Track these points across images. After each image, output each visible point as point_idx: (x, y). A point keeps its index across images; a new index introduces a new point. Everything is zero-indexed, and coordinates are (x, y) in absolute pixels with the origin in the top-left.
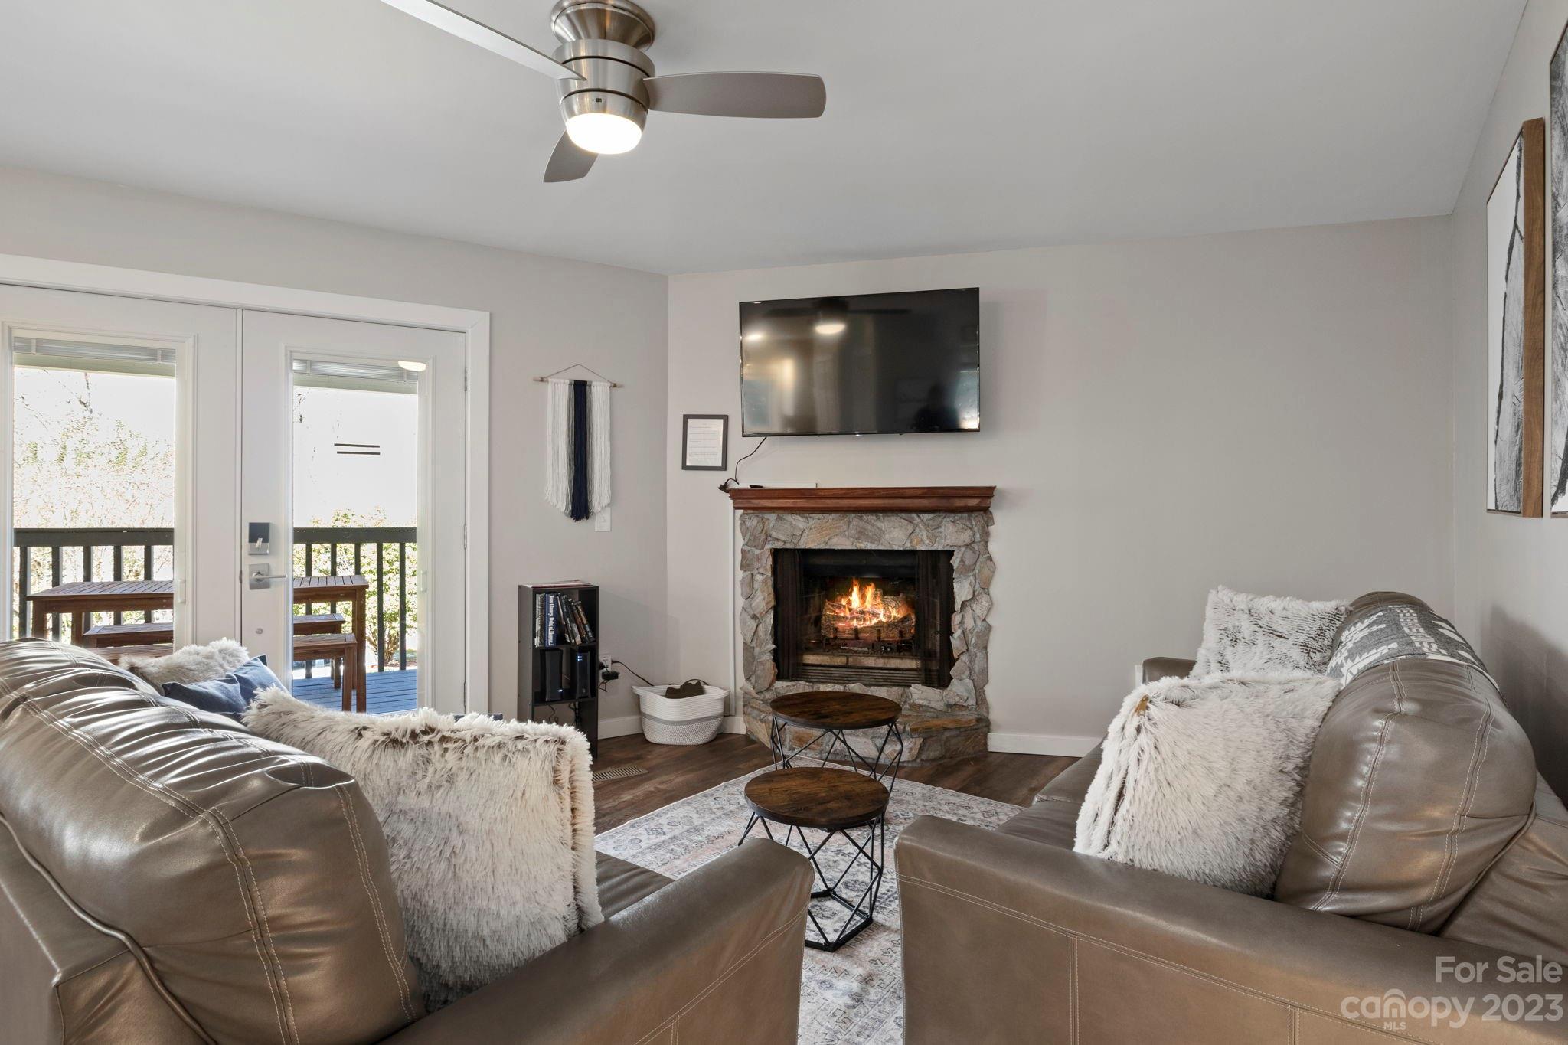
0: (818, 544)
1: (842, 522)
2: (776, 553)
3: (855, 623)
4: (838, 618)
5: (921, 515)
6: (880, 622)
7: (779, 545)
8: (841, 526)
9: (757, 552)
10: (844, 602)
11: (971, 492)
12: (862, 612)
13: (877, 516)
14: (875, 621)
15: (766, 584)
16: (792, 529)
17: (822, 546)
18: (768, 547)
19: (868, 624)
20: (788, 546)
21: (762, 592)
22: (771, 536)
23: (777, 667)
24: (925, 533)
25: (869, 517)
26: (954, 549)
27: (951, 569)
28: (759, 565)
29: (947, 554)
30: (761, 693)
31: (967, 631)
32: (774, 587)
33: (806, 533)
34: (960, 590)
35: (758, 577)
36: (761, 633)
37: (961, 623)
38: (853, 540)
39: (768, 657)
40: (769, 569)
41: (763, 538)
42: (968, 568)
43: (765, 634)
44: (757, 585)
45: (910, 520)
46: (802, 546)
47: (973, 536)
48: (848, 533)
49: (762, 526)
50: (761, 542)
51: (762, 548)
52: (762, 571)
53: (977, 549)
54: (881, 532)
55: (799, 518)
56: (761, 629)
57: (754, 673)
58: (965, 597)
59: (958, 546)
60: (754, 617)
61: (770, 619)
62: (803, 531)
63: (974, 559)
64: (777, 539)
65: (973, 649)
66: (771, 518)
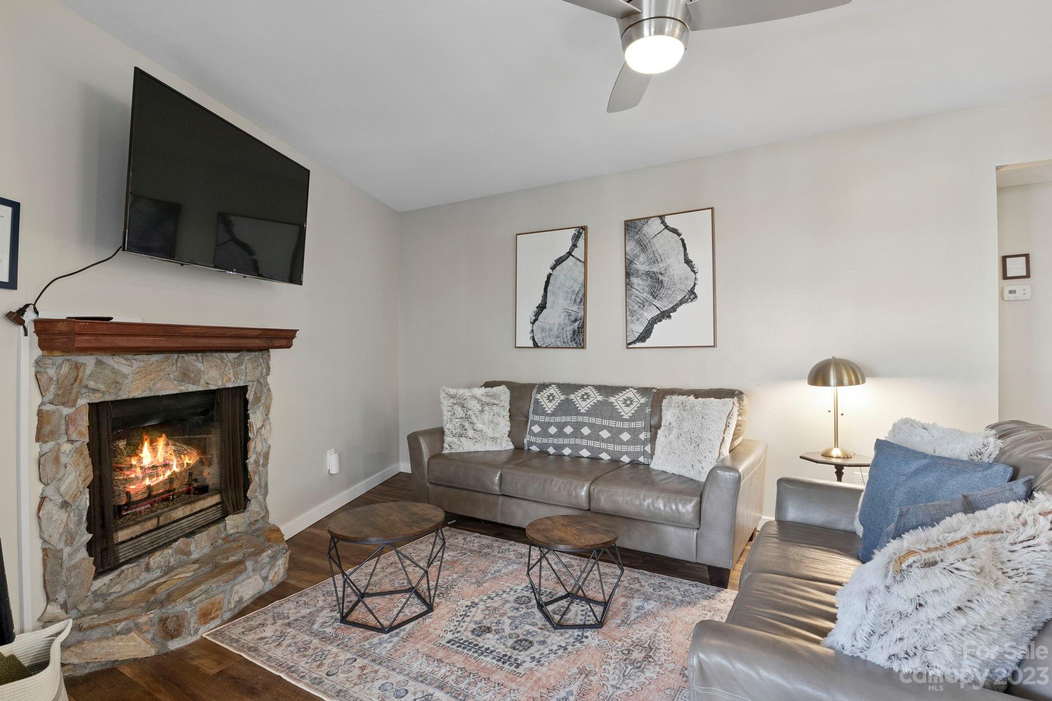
0: (143, 392)
1: (166, 363)
2: (95, 409)
3: (147, 482)
4: (129, 481)
5: (229, 354)
6: (174, 473)
7: (97, 398)
8: (165, 369)
9: (66, 411)
10: (134, 461)
11: (285, 334)
12: (154, 467)
13: (197, 356)
14: (168, 473)
15: (82, 454)
16: (114, 376)
17: (147, 394)
18: (83, 402)
19: (161, 478)
20: (108, 398)
21: (76, 465)
22: (86, 387)
23: (95, 563)
24: (231, 371)
25: (190, 358)
26: (250, 384)
27: (246, 402)
28: (71, 429)
29: (244, 389)
30: (75, 607)
31: (258, 455)
32: (91, 456)
33: (130, 378)
34: (255, 419)
35: (66, 447)
36: (72, 526)
37: (255, 448)
38: (176, 382)
39: (84, 553)
40: (85, 431)
41: (75, 391)
42: (258, 399)
43: (79, 523)
44: (64, 459)
45: (222, 359)
46: (124, 396)
47: (262, 372)
48: (171, 376)
49: (74, 374)
50: (73, 397)
51: (74, 406)
52: (74, 437)
53: (262, 384)
54: (199, 372)
55: (123, 361)
56: (74, 519)
57: (65, 585)
58: (259, 425)
59: (253, 381)
60: (65, 505)
61: (85, 501)
62: (125, 376)
63: (262, 391)
64: (95, 391)
65: (261, 468)
66: (89, 362)
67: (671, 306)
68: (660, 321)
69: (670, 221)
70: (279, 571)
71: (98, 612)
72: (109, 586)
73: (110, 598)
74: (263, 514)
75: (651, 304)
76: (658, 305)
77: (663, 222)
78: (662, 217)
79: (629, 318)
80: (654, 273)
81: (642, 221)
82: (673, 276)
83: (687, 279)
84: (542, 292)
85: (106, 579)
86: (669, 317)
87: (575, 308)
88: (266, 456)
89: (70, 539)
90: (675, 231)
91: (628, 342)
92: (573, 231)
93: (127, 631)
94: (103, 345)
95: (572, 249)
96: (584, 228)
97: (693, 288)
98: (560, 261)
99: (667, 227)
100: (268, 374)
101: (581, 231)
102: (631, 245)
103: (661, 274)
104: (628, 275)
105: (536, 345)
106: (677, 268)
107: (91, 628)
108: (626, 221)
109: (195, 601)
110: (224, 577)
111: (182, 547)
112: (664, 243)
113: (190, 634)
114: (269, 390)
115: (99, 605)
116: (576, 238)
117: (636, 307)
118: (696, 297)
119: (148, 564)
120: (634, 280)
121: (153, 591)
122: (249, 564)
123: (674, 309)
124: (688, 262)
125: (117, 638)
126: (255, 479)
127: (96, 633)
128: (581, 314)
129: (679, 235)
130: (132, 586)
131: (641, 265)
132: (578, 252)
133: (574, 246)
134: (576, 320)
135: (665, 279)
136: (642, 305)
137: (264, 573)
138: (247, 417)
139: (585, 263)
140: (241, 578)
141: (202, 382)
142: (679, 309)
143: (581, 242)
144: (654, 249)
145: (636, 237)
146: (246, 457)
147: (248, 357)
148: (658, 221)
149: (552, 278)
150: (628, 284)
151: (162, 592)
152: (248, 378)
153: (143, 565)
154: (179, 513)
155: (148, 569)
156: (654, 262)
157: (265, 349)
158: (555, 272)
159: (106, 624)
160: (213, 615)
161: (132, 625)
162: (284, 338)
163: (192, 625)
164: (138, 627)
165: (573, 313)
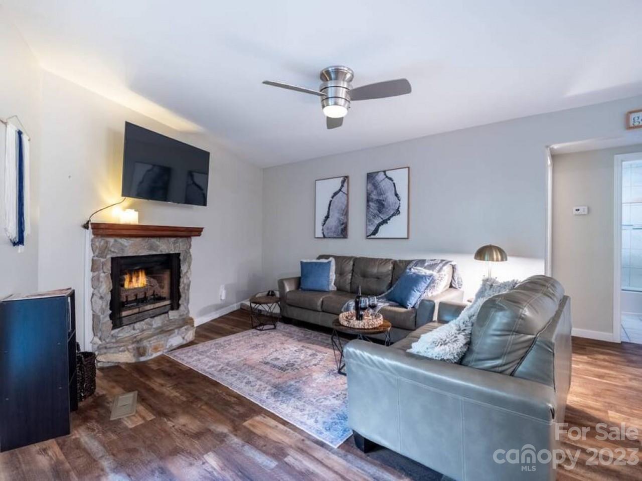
1: (143, 242)
2: (114, 260)
7: (114, 255)
8: (142, 244)
9: (103, 260)
11: (198, 230)
13: (157, 239)
15: (108, 278)
16: (121, 246)
17: (135, 255)
18: (109, 257)
20: (119, 256)
21: (106, 282)
22: (111, 251)
23: (112, 323)
24: (173, 246)
25: (154, 240)
26: (181, 252)
27: (179, 260)
28: (104, 268)
29: (179, 254)
30: (104, 340)
31: (185, 285)
32: (112, 279)
33: (128, 248)
34: (184, 268)
35: (102, 275)
36: (104, 307)
37: (183, 281)
38: (147, 250)
39: (108, 318)
40: (110, 269)
41: (106, 252)
42: (185, 259)
43: (106, 306)
44: (101, 279)
45: (168, 240)
46: (125, 255)
47: (187, 247)
48: (145, 247)
49: (106, 245)
50: (105, 254)
51: (105, 258)
52: (105, 271)
53: (187, 252)
54: (158, 246)
55: (125, 240)
56: (104, 304)
57: (100, 330)
58: (185, 271)
59: (183, 251)
60: (101, 298)
61: (109, 297)
62: (126, 247)
63: (187, 256)
64: (113, 252)
65: (186, 291)
66: (111, 240)
67: (387, 217)
68: (382, 225)
69: (389, 174)
70: (190, 336)
71: (113, 343)
72: (118, 333)
73: (118, 338)
74: (186, 312)
75: (378, 216)
76: (382, 217)
77: (385, 174)
78: (384, 172)
79: (368, 223)
80: (380, 200)
81: (376, 174)
82: (389, 202)
83: (396, 203)
84: (327, 210)
85: (117, 330)
86: (387, 223)
87: (342, 217)
88: (189, 286)
89: (103, 312)
90: (390, 179)
91: (368, 235)
92: (342, 179)
93: (124, 351)
94: (118, 233)
95: (341, 188)
96: (347, 177)
97: (398, 208)
98: (335, 194)
99: (387, 177)
100: (190, 247)
101: (346, 179)
102: (370, 186)
103: (383, 200)
104: (368, 201)
105: (324, 237)
106: (391, 198)
107: (110, 348)
108: (368, 174)
109: (151, 342)
110: (165, 334)
111: (149, 321)
112: (385, 185)
113: (148, 355)
114: (191, 255)
115: (114, 340)
116: (343, 182)
117: (371, 217)
118: (399, 213)
119: (134, 327)
120: (371, 204)
121: (135, 337)
122: (176, 331)
123: (389, 219)
124: (396, 195)
125: (120, 353)
126: (183, 295)
127: (112, 351)
128: (345, 221)
129: (392, 181)
130: (127, 335)
131: (374, 196)
132: (344, 189)
133: (342, 186)
134: (343, 224)
135: (385, 204)
136: (375, 216)
137: (183, 335)
138: (180, 267)
139: (347, 195)
140: (172, 336)
141: (159, 251)
142: (392, 219)
143: (346, 184)
144: (381, 187)
145: (372, 182)
146: (179, 285)
147: (180, 240)
148: (383, 173)
149: (332, 202)
150: (368, 206)
151: (138, 338)
152: (181, 249)
153: (132, 327)
154: (148, 307)
155: (134, 329)
156: (380, 195)
157: (189, 237)
158: (334, 200)
159: (116, 347)
160: (159, 349)
161: (126, 349)
162: (198, 231)
163: (150, 351)
164: (128, 350)
165: (342, 220)
